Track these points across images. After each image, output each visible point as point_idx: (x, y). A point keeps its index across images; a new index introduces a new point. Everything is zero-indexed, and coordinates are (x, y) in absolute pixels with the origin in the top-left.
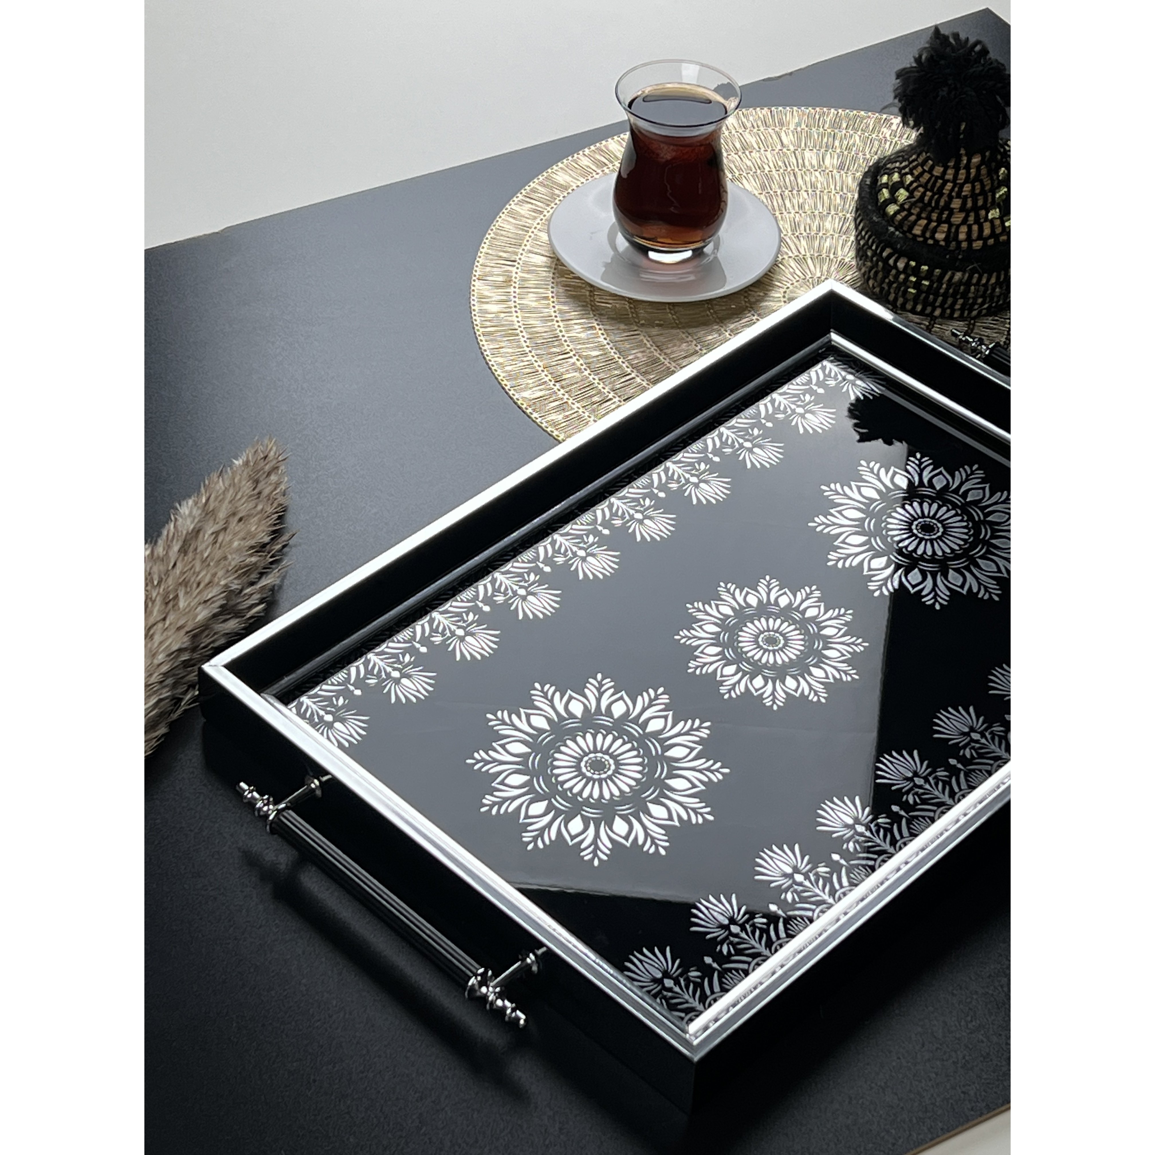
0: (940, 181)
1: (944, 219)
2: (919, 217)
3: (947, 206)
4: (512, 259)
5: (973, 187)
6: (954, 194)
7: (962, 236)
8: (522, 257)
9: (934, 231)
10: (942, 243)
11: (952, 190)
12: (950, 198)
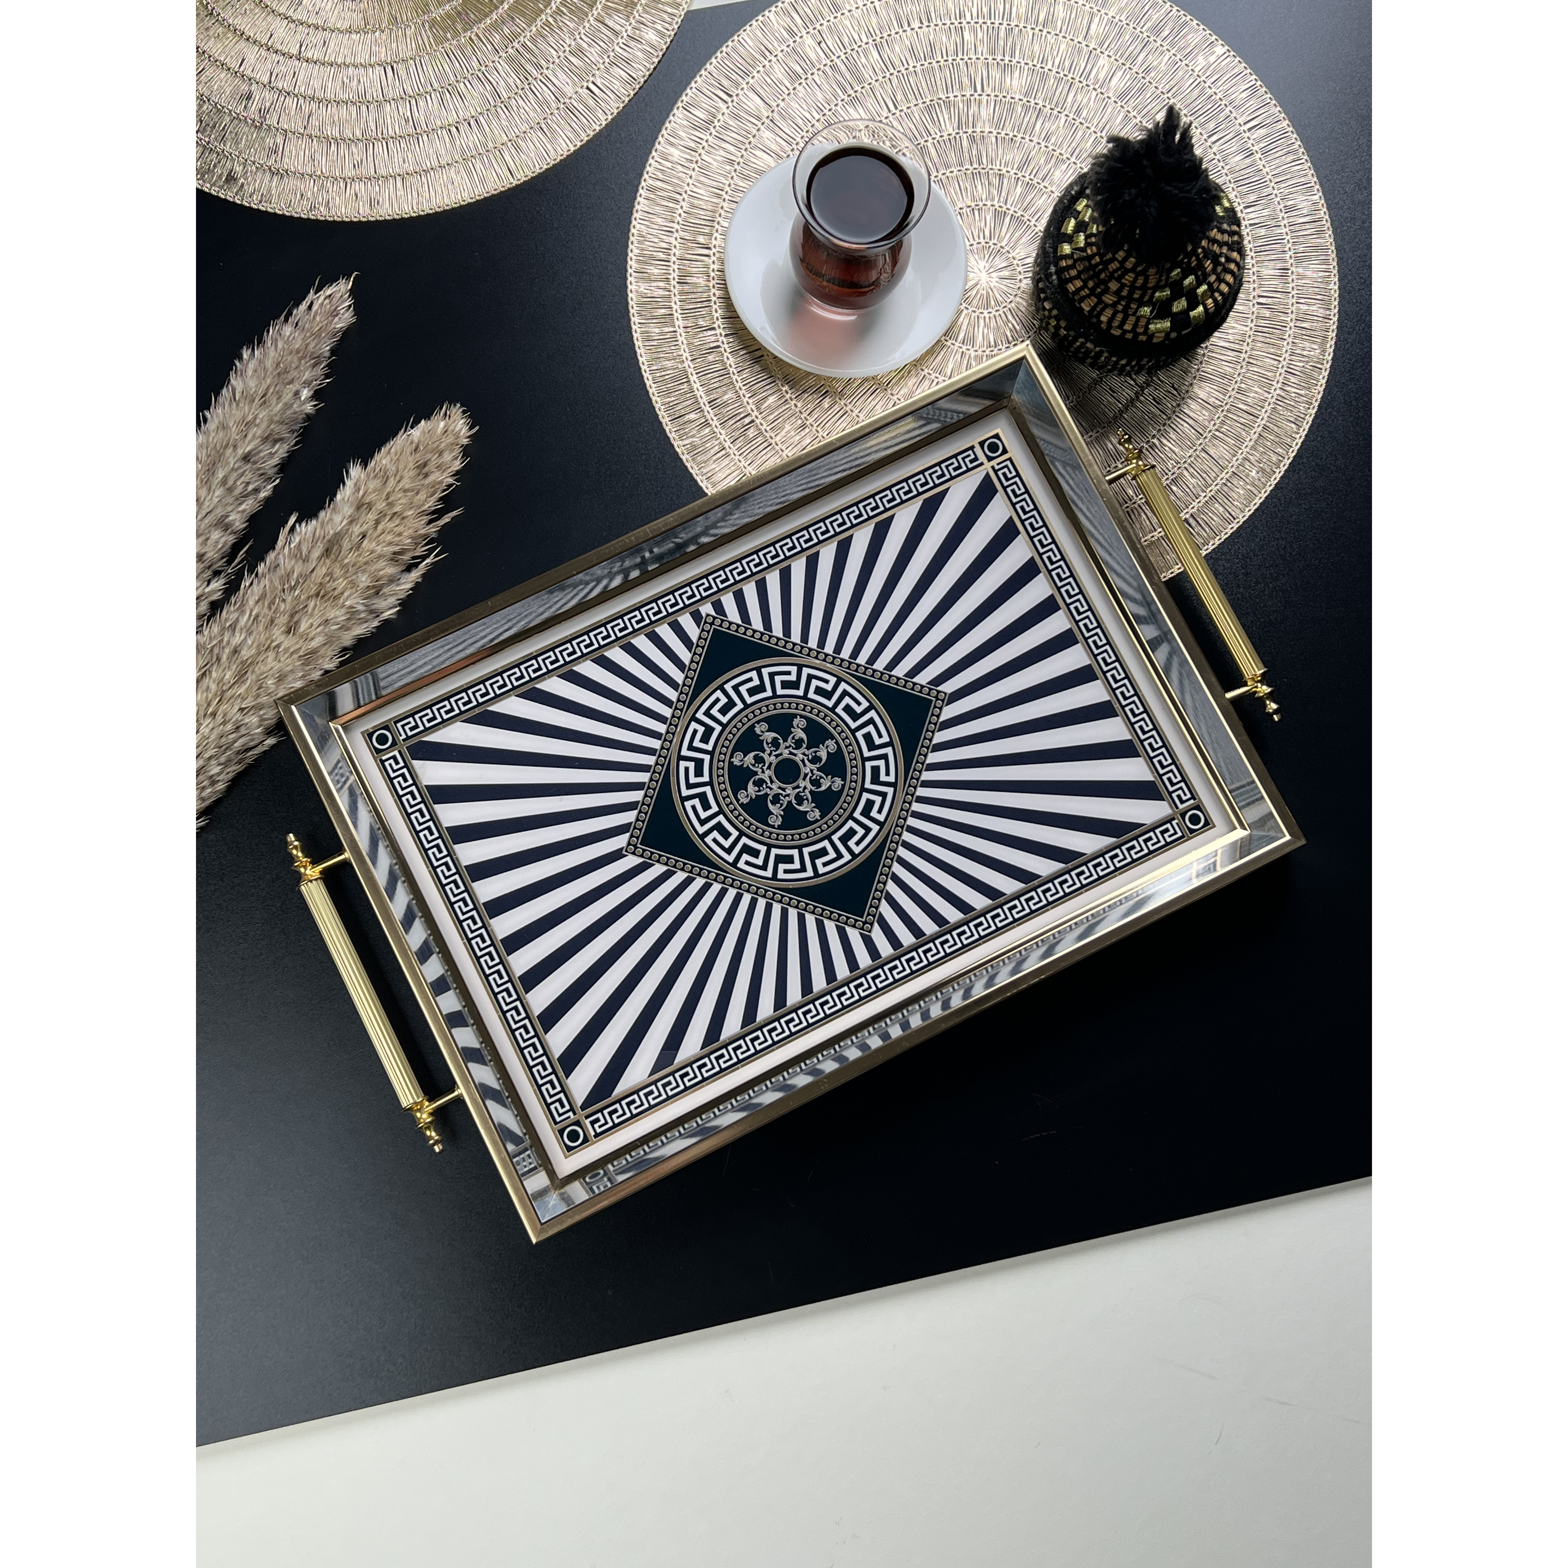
1: (1097, 292)
2: (1078, 277)
4: (730, 93)
5: (1136, 279)
7: (1104, 318)
8: (741, 93)
9: (1082, 299)
10: (1087, 314)
11: (1115, 271)
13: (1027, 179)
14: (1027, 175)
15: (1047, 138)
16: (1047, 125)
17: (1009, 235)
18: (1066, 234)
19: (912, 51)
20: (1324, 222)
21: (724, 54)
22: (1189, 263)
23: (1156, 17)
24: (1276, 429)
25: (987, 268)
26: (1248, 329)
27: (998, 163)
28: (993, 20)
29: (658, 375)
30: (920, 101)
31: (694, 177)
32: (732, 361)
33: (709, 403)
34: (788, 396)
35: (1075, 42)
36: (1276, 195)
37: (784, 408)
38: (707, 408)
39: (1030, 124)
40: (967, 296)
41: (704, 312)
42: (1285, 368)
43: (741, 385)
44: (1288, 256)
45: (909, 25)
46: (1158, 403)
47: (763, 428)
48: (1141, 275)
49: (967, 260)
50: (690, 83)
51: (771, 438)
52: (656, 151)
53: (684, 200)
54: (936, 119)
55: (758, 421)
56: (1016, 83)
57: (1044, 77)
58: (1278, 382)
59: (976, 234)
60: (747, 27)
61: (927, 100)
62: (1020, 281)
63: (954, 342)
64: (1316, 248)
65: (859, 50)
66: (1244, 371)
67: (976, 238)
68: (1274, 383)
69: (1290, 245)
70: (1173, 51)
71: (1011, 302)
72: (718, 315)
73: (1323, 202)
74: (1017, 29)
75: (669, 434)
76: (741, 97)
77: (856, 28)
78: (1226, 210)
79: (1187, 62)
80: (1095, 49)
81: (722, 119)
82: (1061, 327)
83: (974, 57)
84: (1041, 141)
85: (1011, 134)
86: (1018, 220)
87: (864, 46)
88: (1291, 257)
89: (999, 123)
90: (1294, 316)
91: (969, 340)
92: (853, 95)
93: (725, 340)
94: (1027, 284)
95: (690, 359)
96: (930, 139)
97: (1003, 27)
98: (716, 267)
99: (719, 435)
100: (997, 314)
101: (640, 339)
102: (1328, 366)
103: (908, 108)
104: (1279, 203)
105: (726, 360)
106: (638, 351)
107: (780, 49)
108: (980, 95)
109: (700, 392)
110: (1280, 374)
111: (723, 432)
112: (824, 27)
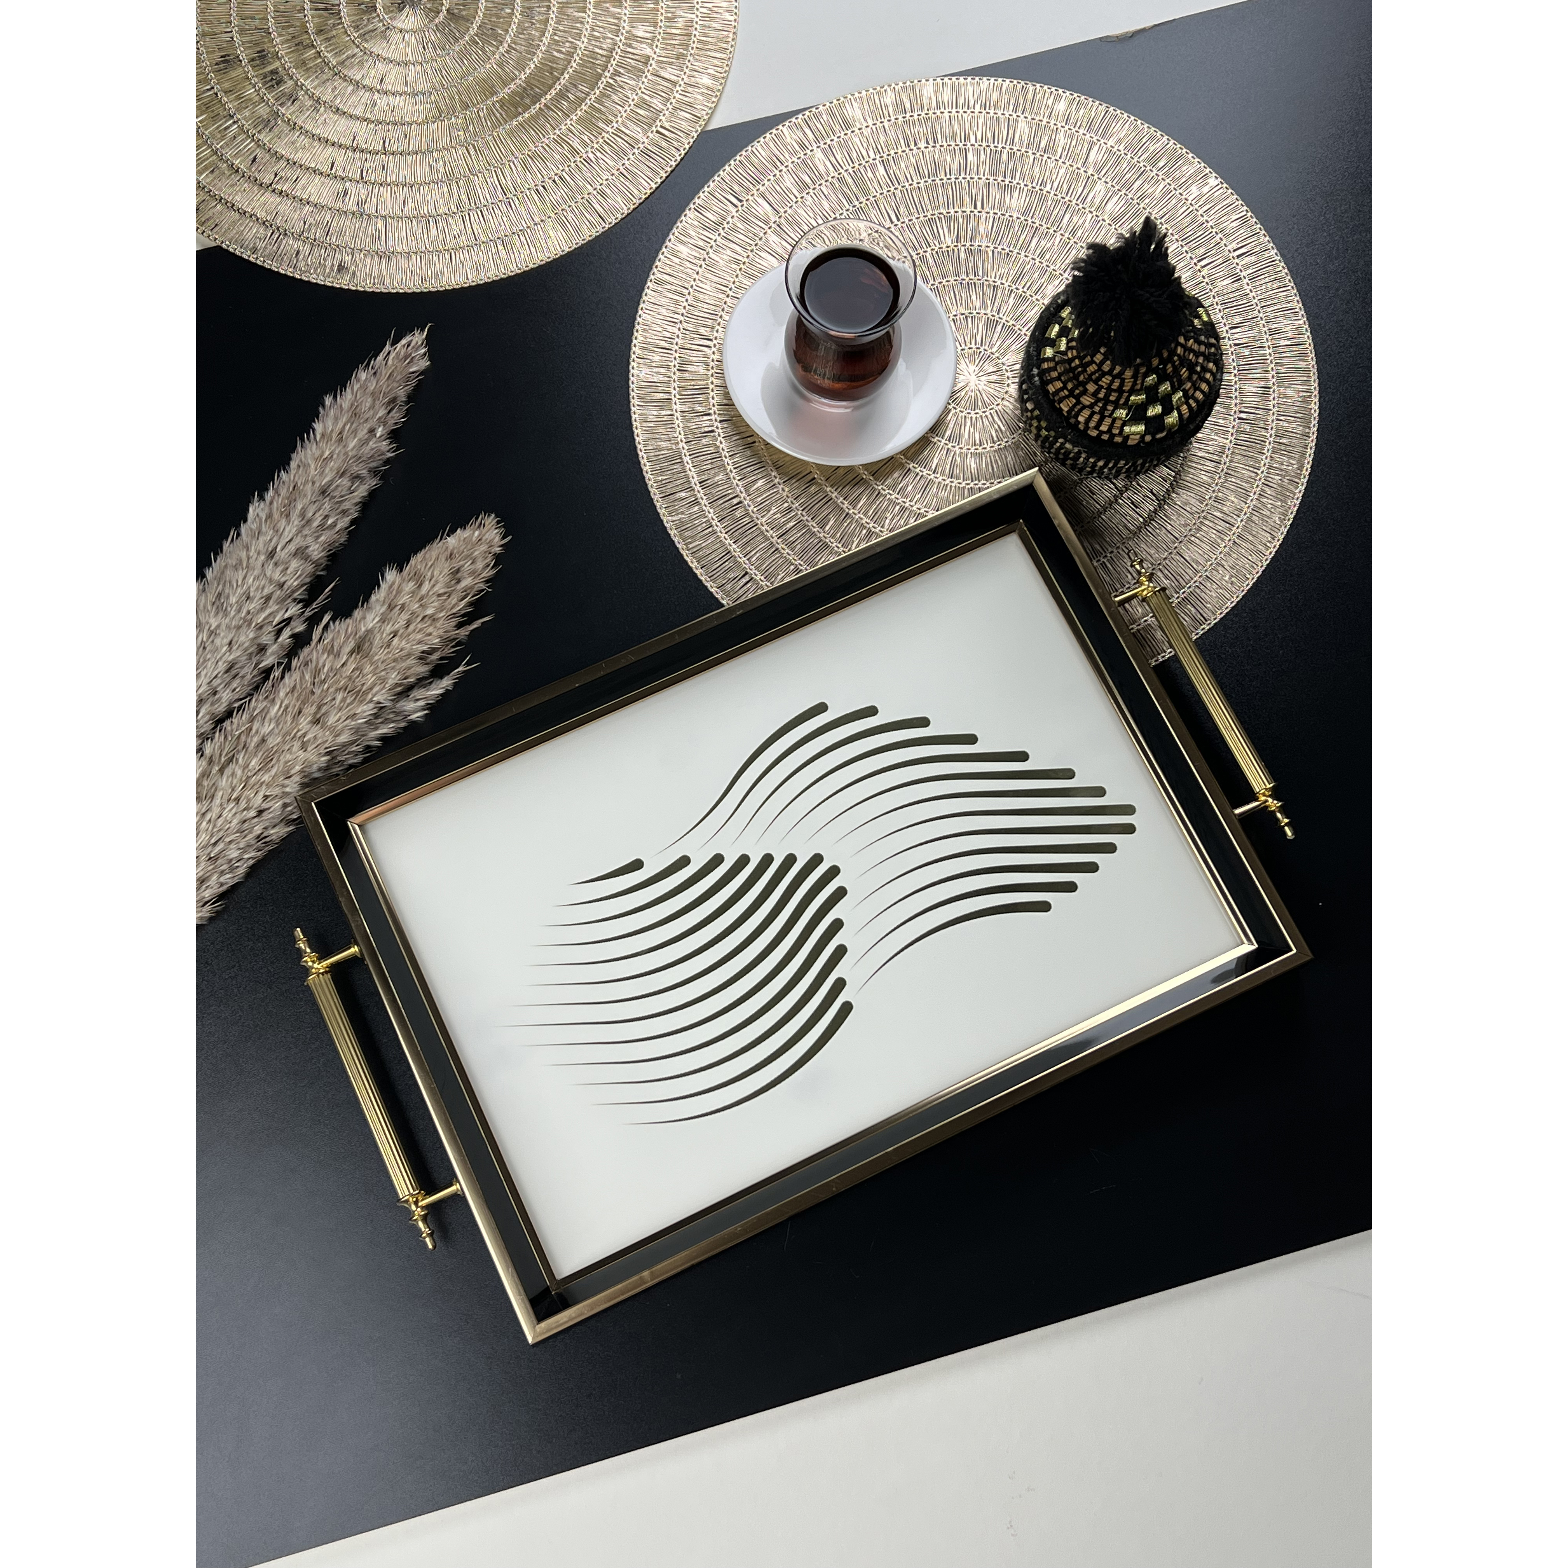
0: (1088, 358)
1: (1075, 394)
2: (1058, 378)
3: (1084, 384)
4: (740, 198)
5: (1112, 382)
6: (1094, 377)
8: (751, 198)
9: (1061, 401)
10: (1066, 414)
11: (1093, 373)
12: (1089, 379)
13: (1020, 291)
14: (1020, 287)
15: (1042, 255)
16: (1043, 243)
17: (998, 343)
18: (1049, 338)
19: (917, 168)
20: (1307, 346)
21: (737, 162)
22: (1165, 368)
23: (1152, 149)
24: (1250, 538)
25: (976, 373)
26: (1228, 441)
27: (993, 276)
28: (996, 144)
29: (653, 454)
30: (922, 215)
31: (700, 273)
32: (724, 445)
33: (700, 483)
34: (777, 481)
35: (1075, 167)
36: (1261, 318)
37: (772, 492)
38: (698, 488)
39: (1026, 241)
40: (955, 397)
41: (702, 398)
42: (1262, 481)
43: (732, 468)
44: (1270, 376)
45: (916, 145)
46: (1137, 507)
47: (750, 509)
48: (1118, 378)
49: (957, 362)
50: (703, 187)
51: (758, 519)
52: (666, 247)
53: (689, 294)
54: (936, 231)
55: (746, 502)
56: (1015, 202)
57: (1042, 199)
58: (1255, 493)
59: (968, 339)
60: (761, 139)
61: (929, 214)
62: (1008, 385)
63: (940, 439)
64: (1297, 369)
65: (867, 165)
66: (1222, 480)
67: (968, 344)
68: (1251, 494)
69: (1273, 365)
70: (1168, 181)
71: (998, 405)
72: (715, 402)
73: (1307, 326)
74: (1019, 153)
75: (659, 510)
76: (750, 202)
77: (865, 145)
78: (1204, 323)
79: (1181, 191)
80: (1092, 175)
81: (731, 222)
82: (1042, 428)
83: (976, 177)
84: (1036, 257)
85: (1007, 250)
86: (1009, 330)
87: (871, 161)
88: (1273, 377)
89: (996, 239)
90: (1273, 432)
91: (956, 438)
92: (858, 206)
93: (719, 425)
94: (1013, 389)
95: (684, 441)
96: (929, 250)
97: (1006, 151)
98: (715, 357)
99: (707, 513)
100: (984, 415)
101: (637, 419)
102: (1306, 480)
103: (910, 220)
104: (1264, 325)
105: (718, 443)
106: (636, 432)
107: (791, 161)
108: (979, 212)
109: (692, 473)
110: (1257, 486)
111: (711, 511)
112: (834, 143)
